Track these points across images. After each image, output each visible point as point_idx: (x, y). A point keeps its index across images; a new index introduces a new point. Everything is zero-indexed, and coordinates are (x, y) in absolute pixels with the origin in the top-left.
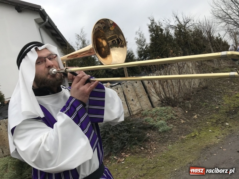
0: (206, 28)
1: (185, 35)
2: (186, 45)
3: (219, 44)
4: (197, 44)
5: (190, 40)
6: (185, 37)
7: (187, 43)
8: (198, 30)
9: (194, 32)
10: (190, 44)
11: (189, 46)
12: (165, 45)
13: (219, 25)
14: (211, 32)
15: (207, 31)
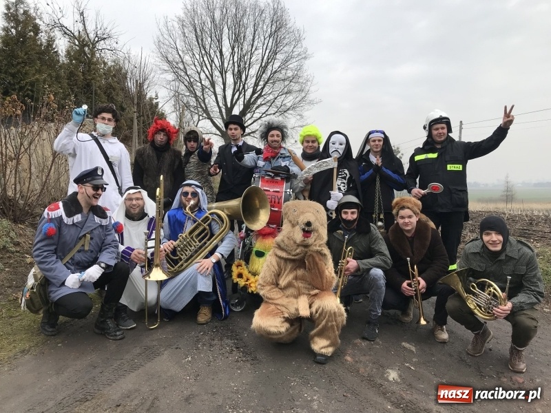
0: (138, 74)
1: (90, 67)
2: (85, 88)
3: (152, 114)
4: (108, 96)
5: (98, 84)
6: (88, 71)
7: (88, 85)
8: (121, 69)
9: (110, 68)
10: (96, 90)
11: (92, 94)
12: (36, 70)
13: (162, 73)
14: (145, 87)
15: (137, 81)
